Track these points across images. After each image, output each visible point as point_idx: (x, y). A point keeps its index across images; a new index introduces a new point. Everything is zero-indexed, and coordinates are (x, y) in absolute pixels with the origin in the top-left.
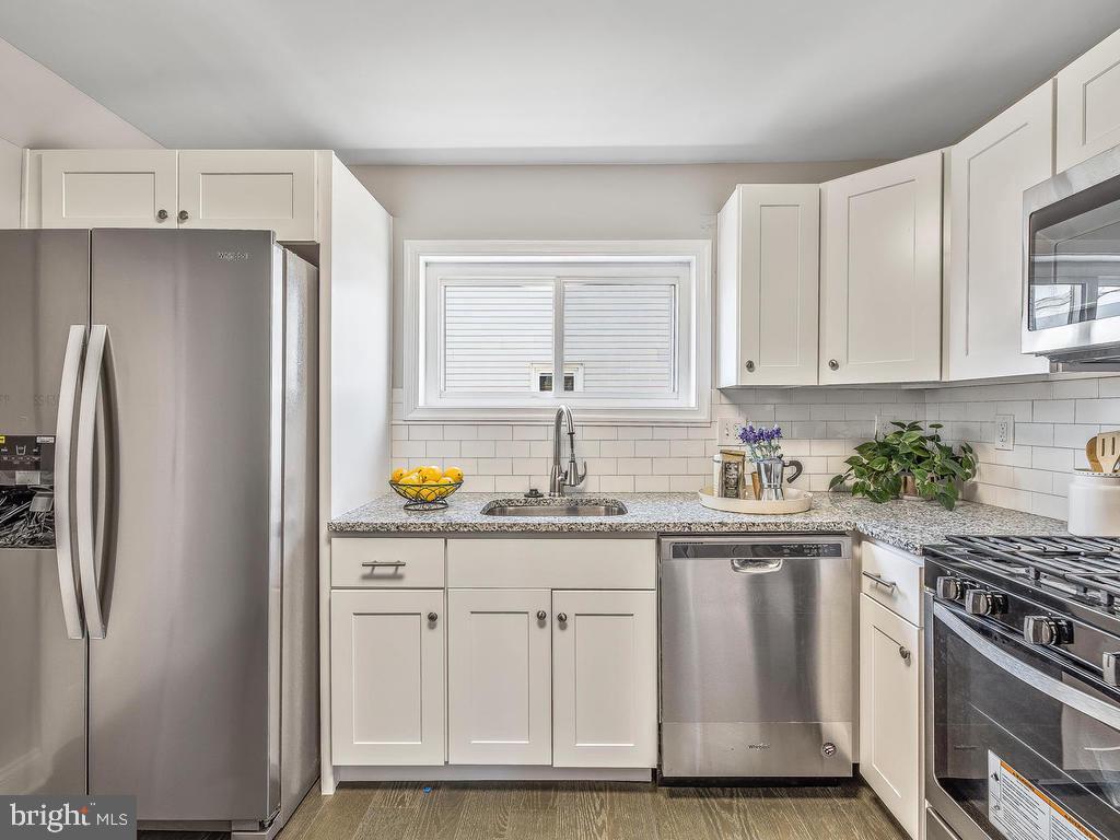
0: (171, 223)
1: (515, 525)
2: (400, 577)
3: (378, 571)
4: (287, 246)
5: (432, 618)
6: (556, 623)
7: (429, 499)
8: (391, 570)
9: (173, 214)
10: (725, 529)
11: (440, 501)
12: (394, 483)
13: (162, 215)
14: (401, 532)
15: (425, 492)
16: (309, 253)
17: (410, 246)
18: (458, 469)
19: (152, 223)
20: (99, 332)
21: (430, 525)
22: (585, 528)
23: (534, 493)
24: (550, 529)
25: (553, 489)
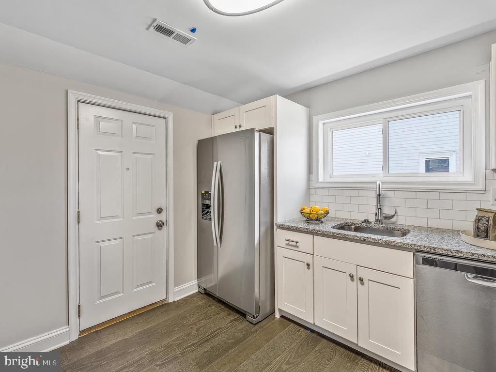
0: (238, 129)
1: (339, 234)
2: (298, 247)
3: (291, 243)
4: (260, 131)
5: (308, 265)
6: (359, 281)
7: (314, 218)
8: (295, 244)
9: (238, 126)
10: (460, 254)
11: (318, 220)
12: (301, 212)
13: (236, 127)
14: (297, 230)
15: (311, 216)
16: (270, 131)
17: (315, 118)
18: (327, 208)
19: (234, 130)
20: (219, 163)
21: (307, 229)
22: (372, 241)
23: (367, 221)
24: (355, 238)
25: (376, 220)
